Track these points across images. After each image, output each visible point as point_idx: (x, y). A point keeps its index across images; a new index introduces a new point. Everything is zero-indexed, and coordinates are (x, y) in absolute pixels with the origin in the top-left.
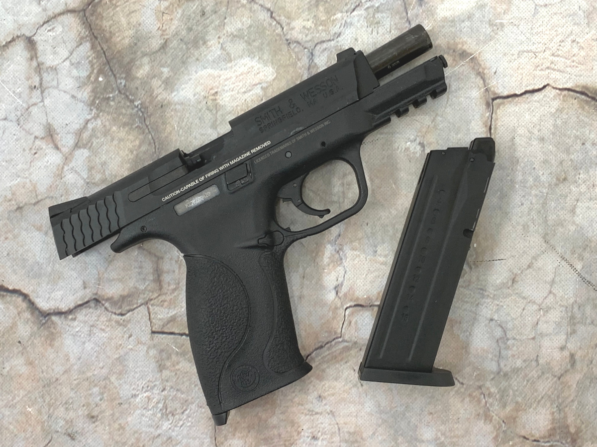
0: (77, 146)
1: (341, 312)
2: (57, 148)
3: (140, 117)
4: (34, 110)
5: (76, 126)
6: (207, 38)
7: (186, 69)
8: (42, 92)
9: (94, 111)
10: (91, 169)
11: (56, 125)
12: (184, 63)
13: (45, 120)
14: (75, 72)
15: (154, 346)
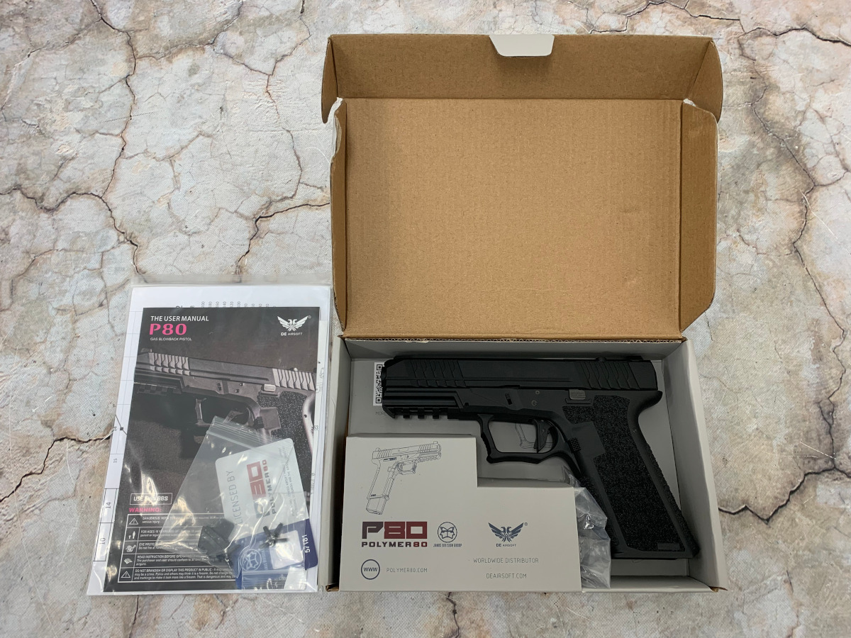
0: (804, 112)
1: (628, 29)
2: (816, 111)
3: (768, 127)
4: (835, 132)
5: (806, 123)
6: (731, 170)
7: (742, 153)
8: (832, 141)
9: (797, 130)
10: (793, 100)
11: (820, 124)
12: (744, 156)
13: (828, 126)
14: (814, 151)
15: (737, 13)
